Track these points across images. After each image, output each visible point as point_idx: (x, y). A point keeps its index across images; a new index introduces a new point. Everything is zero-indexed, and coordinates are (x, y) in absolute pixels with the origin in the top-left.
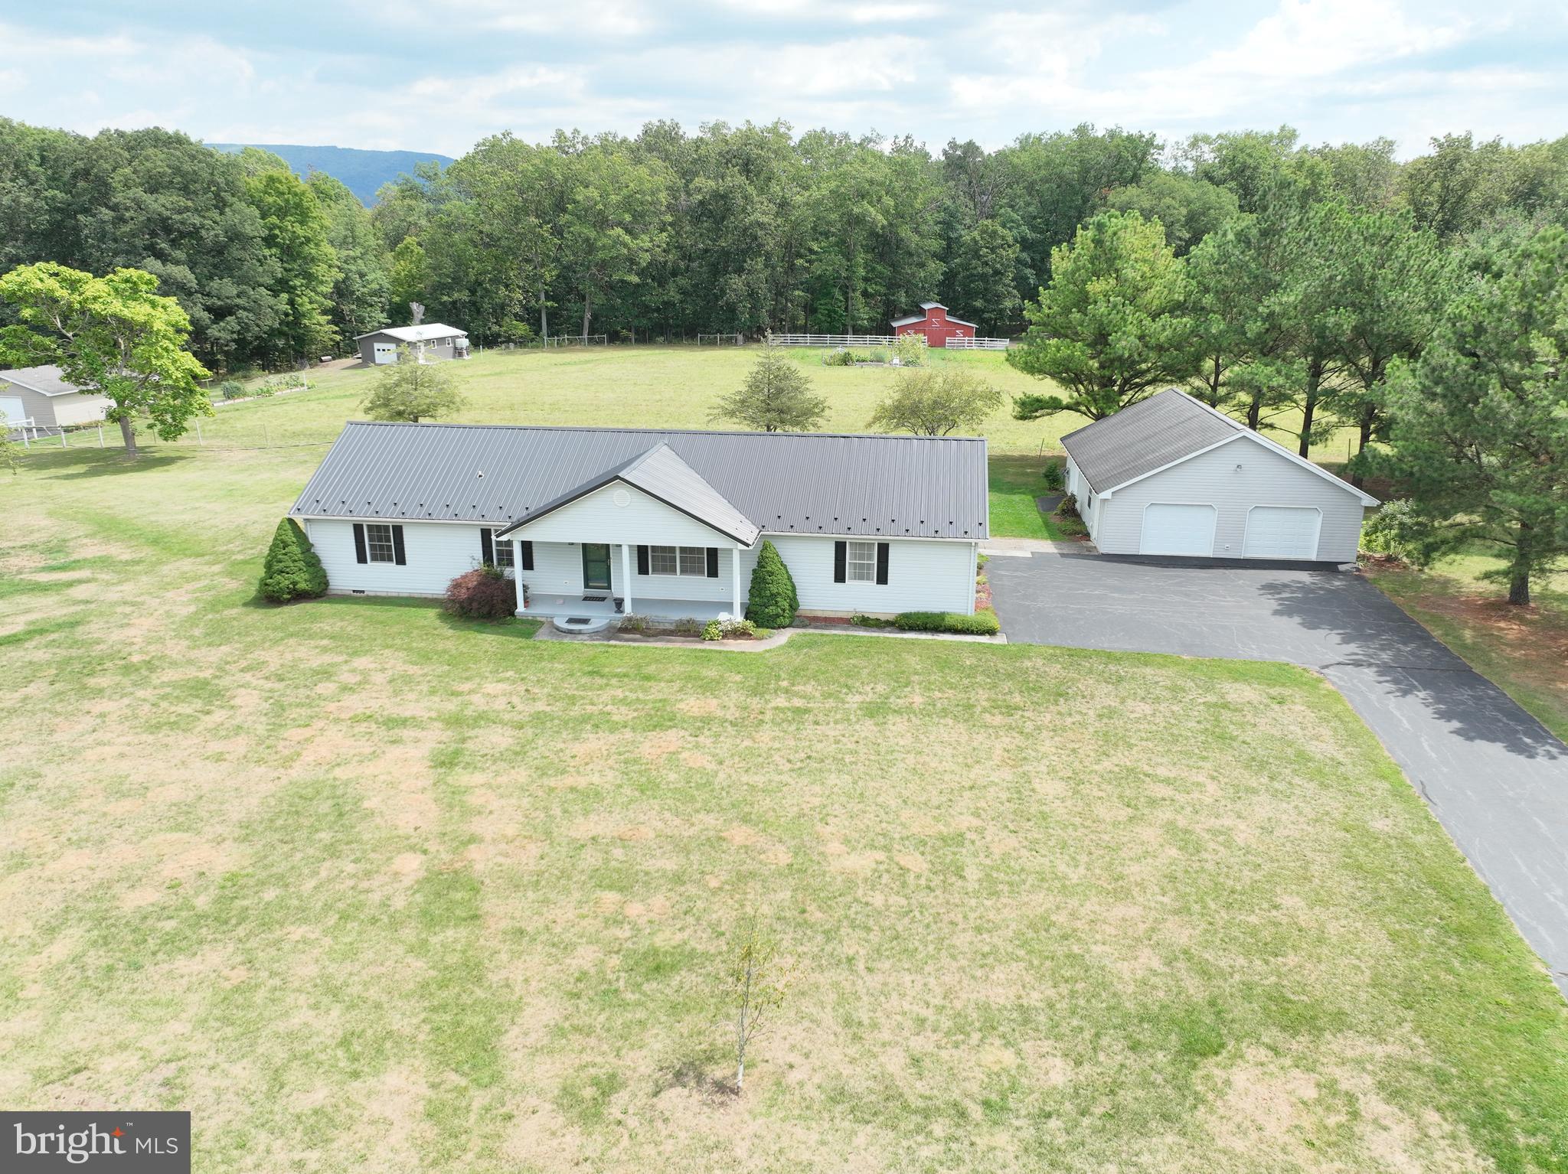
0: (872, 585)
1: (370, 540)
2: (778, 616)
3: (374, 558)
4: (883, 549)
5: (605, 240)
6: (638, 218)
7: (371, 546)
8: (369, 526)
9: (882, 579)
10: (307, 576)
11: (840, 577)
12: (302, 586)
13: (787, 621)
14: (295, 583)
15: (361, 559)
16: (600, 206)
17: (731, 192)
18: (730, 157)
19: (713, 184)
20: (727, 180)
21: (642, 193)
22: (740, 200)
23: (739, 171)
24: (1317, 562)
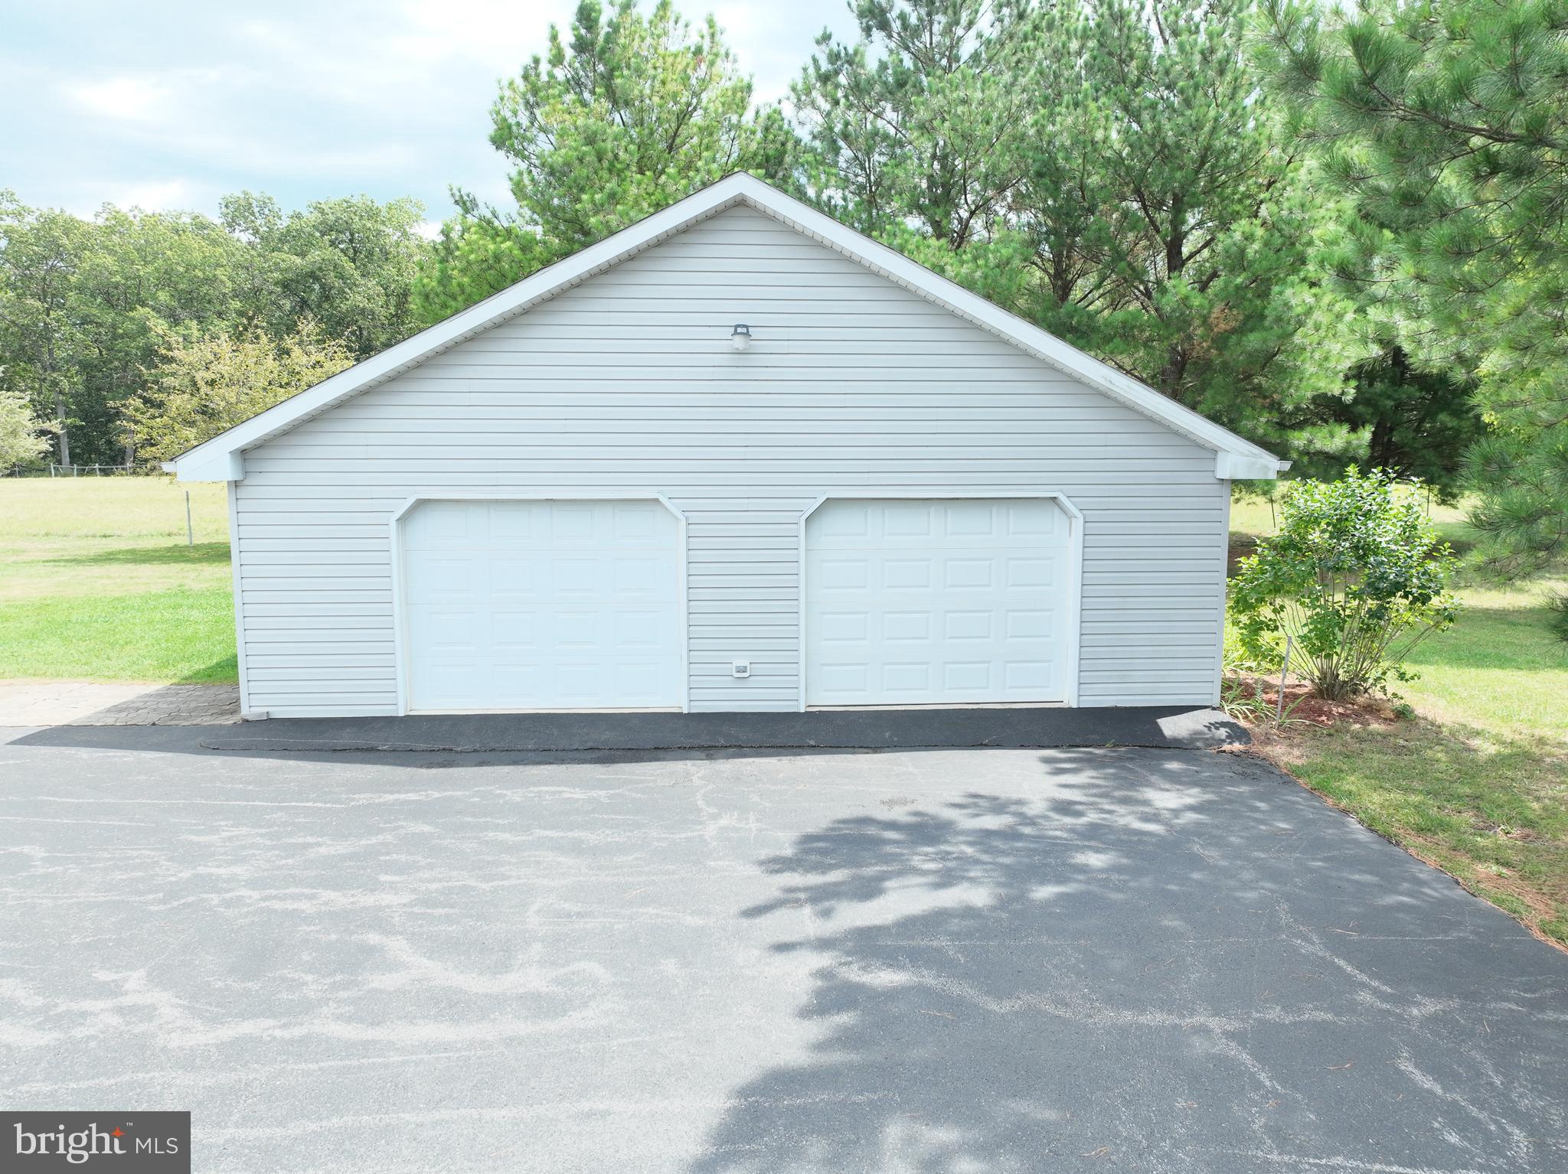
16: (118, 278)
17: (320, 269)
18: (327, 229)
19: (298, 260)
20: (315, 255)
21: (190, 267)
22: (331, 278)
23: (333, 243)
24: (1081, 711)
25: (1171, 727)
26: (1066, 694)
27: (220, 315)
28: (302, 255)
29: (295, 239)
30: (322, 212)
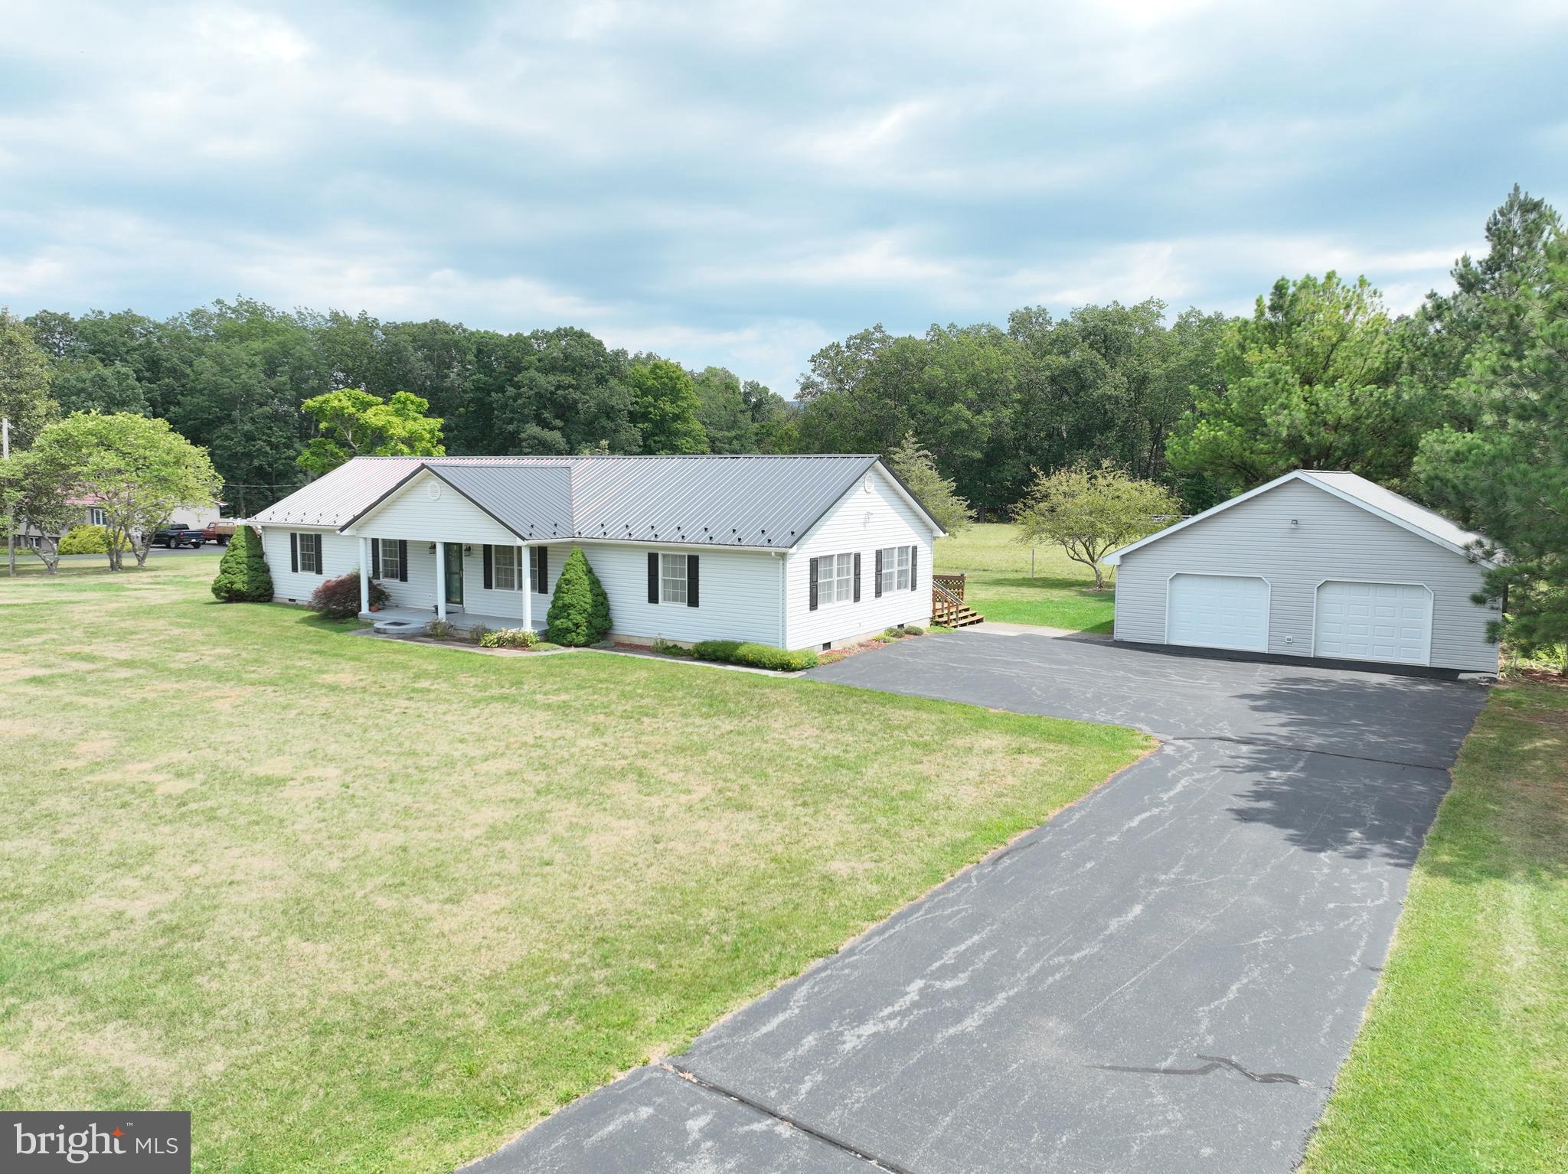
0: (684, 606)
1: (302, 549)
2: (568, 631)
3: (304, 569)
4: (693, 562)
5: (948, 417)
6: (988, 398)
7: (303, 555)
8: (301, 535)
9: (693, 601)
10: (245, 578)
11: (653, 598)
12: (238, 586)
13: (582, 639)
14: (232, 583)
15: (295, 569)
16: (944, 384)
17: (1080, 367)
18: (1086, 335)
19: (1062, 359)
20: (1076, 355)
21: (989, 371)
22: (1089, 374)
23: (1091, 346)
24: (1430, 668)
25: (1462, 676)
26: (1424, 661)
27: (1004, 403)
28: (1066, 353)
29: (1062, 342)
30: (1084, 321)
